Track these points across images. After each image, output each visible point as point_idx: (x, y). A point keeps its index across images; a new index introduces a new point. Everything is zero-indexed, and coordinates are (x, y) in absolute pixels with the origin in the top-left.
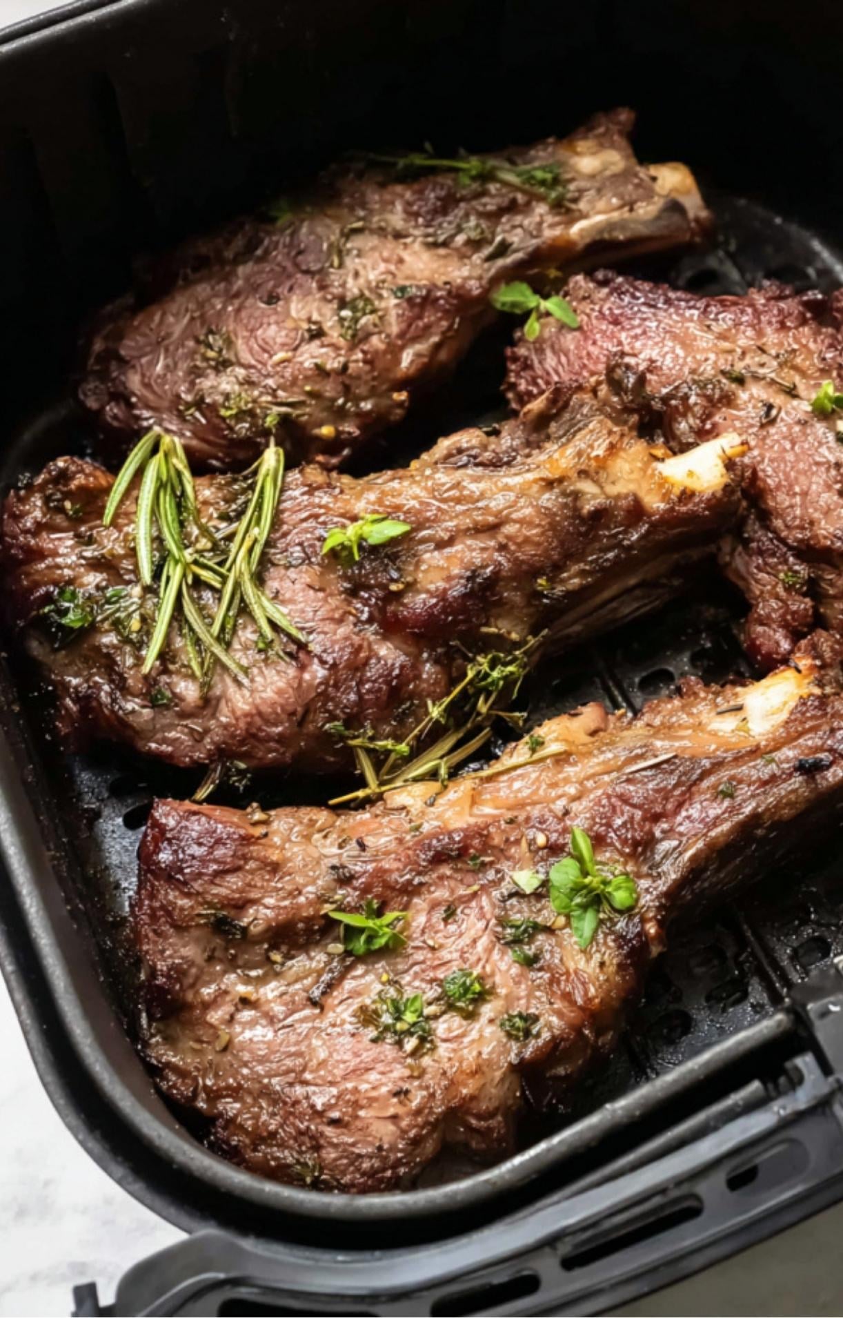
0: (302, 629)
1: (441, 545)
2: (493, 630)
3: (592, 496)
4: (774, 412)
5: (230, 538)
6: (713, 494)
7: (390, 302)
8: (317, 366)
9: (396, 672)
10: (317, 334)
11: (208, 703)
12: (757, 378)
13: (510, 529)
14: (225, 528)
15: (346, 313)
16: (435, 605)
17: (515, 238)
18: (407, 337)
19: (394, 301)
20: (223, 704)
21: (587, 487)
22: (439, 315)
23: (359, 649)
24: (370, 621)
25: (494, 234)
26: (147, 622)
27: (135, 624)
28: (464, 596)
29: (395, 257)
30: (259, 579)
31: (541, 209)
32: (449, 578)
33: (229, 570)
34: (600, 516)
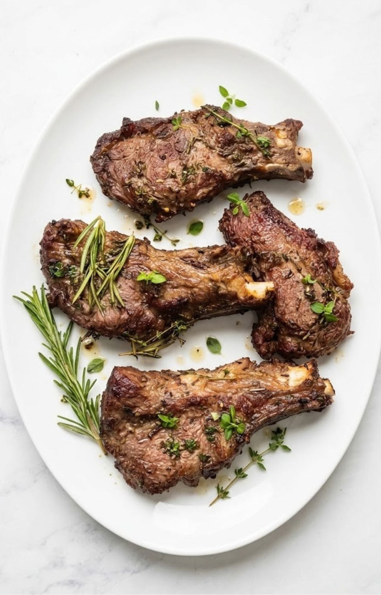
0: (123, 300)
1: (173, 287)
2: (183, 315)
3: (223, 289)
4: (291, 275)
5: (111, 262)
6: (259, 300)
7: (200, 172)
8: (170, 188)
9: (149, 321)
10: (174, 177)
11: (91, 313)
12: (292, 261)
13: (196, 290)
14: (111, 258)
15: (185, 172)
16: (167, 305)
17: (248, 162)
18: (201, 186)
19: (202, 172)
20: (96, 314)
21: (222, 286)
22: (215, 181)
23: (140, 312)
24: (146, 303)
25: (242, 159)
26: (80, 282)
27: (76, 281)
28: (176, 305)
29: (207, 156)
30: (116, 280)
31: (260, 154)
32: (173, 298)
33: (107, 274)
34: (224, 296)
